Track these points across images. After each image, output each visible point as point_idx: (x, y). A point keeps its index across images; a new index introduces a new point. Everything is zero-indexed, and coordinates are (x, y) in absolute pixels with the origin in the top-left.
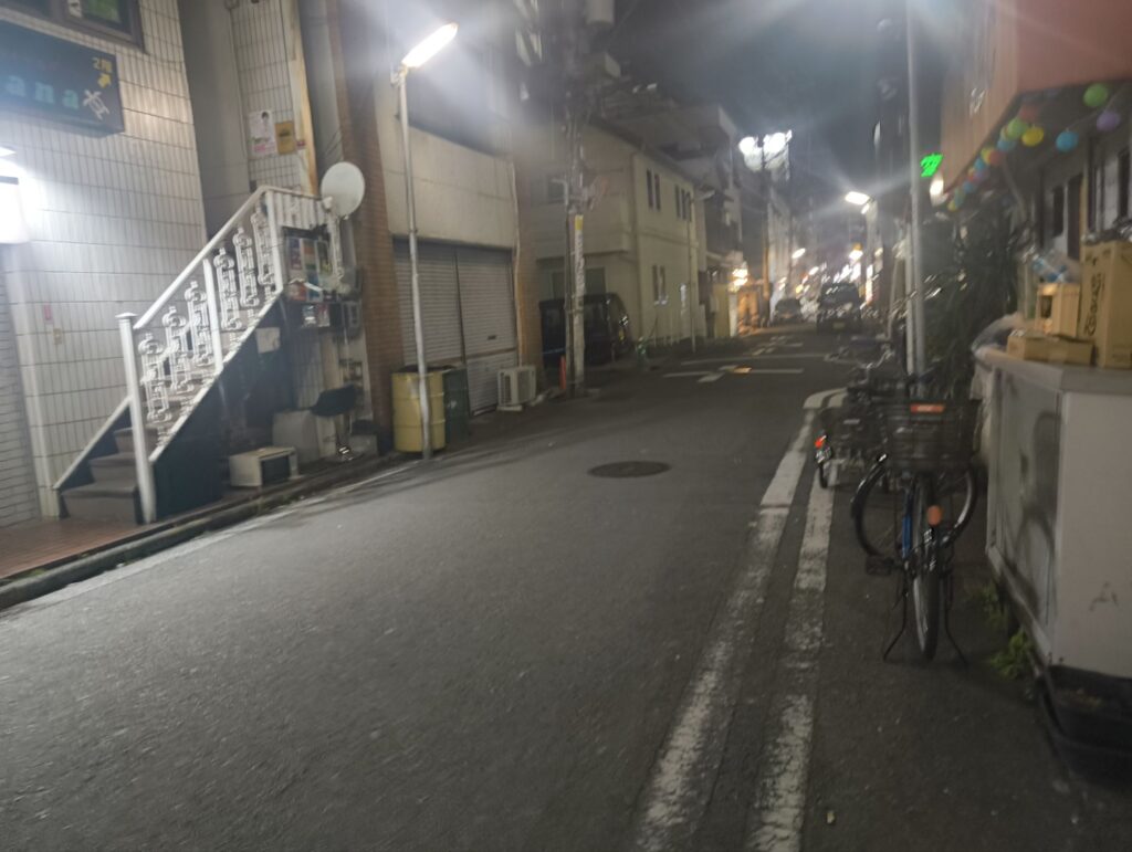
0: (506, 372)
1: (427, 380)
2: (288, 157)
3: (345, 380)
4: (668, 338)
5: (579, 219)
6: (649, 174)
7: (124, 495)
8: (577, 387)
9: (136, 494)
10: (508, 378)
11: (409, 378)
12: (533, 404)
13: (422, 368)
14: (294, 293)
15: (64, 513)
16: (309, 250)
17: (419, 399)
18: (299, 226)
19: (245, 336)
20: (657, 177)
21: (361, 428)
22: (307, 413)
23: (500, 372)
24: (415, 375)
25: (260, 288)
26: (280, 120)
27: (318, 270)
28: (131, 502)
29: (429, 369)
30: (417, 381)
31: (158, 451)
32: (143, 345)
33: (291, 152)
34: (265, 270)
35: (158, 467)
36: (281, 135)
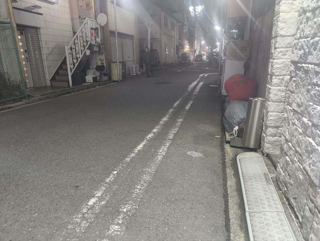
1: (119, 64)
3: (101, 63)
4: (168, 62)
5: (150, 29)
6: (165, 16)
7: (66, 81)
9: (69, 82)
12: (138, 74)
13: (118, 62)
15: (51, 85)
16: (95, 33)
18: (93, 28)
20: (167, 18)
21: (105, 75)
22: (94, 70)
23: (131, 66)
24: (116, 63)
25: (87, 41)
26: (86, 2)
27: (97, 37)
28: (67, 83)
30: (117, 65)
31: (72, 73)
33: (89, 10)
34: (88, 37)
35: (72, 76)
36: (87, 5)
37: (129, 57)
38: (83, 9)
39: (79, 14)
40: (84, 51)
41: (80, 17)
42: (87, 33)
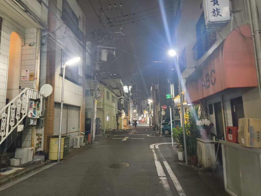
0: (77, 137)
2: (31, 81)
3: (37, 139)
4: (110, 129)
5: (96, 101)
6: (107, 91)
8: (93, 141)
10: (77, 139)
12: (83, 146)
13: (60, 137)
16: (35, 105)
17: (58, 145)
18: (34, 98)
20: (109, 93)
23: (75, 137)
24: (57, 139)
25: (21, 114)
26: (31, 73)
27: (36, 110)
29: (62, 137)
30: (59, 140)
33: (33, 80)
34: (23, 109)
38: (26, 80)
39: (20, 84)
40: (13, 126)
41: (20, 87)
42: (23, 104)
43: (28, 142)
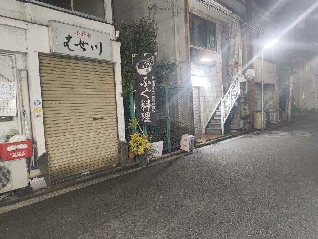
0: (273, 113)
1: (263, 113)
3: (245, 113)
5: (292, 77)
7: (219, 130)
8: (289, 118)
9: (221, 130)
10: (273, 115)
11: (259, 113)
12: (279, 122)
13: (263, 111)
14: (240, 95)
15: (206, 133)
16: (243, 87)
17: (262, 118)
18: (242, 82)
19: (234, 103)
21: (248, 123)
22: (239, 119)
23: (271, 113)
24: (261, 112)
25: (236, 94)
28: (220, 131)
29: (264, 111)
30: (262, 113)
31: (224, 122)
32: (224, 104)
33: (238, 67)
35: (224, 125)
36: (236, 64)
37: (269, 105)
38: (232, 67)
39: (228, 71)
41: (228, 74)
43: (238, 114)
